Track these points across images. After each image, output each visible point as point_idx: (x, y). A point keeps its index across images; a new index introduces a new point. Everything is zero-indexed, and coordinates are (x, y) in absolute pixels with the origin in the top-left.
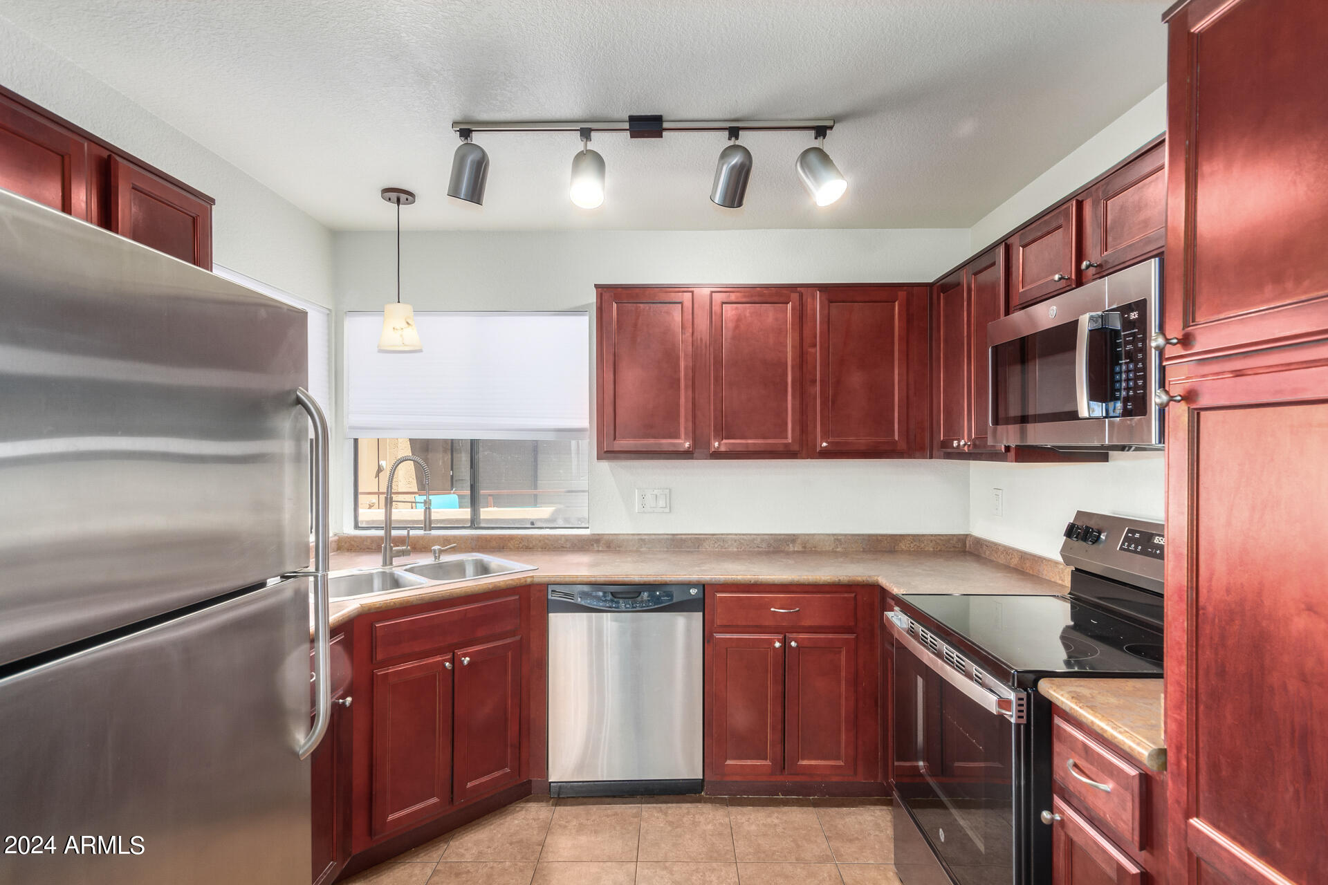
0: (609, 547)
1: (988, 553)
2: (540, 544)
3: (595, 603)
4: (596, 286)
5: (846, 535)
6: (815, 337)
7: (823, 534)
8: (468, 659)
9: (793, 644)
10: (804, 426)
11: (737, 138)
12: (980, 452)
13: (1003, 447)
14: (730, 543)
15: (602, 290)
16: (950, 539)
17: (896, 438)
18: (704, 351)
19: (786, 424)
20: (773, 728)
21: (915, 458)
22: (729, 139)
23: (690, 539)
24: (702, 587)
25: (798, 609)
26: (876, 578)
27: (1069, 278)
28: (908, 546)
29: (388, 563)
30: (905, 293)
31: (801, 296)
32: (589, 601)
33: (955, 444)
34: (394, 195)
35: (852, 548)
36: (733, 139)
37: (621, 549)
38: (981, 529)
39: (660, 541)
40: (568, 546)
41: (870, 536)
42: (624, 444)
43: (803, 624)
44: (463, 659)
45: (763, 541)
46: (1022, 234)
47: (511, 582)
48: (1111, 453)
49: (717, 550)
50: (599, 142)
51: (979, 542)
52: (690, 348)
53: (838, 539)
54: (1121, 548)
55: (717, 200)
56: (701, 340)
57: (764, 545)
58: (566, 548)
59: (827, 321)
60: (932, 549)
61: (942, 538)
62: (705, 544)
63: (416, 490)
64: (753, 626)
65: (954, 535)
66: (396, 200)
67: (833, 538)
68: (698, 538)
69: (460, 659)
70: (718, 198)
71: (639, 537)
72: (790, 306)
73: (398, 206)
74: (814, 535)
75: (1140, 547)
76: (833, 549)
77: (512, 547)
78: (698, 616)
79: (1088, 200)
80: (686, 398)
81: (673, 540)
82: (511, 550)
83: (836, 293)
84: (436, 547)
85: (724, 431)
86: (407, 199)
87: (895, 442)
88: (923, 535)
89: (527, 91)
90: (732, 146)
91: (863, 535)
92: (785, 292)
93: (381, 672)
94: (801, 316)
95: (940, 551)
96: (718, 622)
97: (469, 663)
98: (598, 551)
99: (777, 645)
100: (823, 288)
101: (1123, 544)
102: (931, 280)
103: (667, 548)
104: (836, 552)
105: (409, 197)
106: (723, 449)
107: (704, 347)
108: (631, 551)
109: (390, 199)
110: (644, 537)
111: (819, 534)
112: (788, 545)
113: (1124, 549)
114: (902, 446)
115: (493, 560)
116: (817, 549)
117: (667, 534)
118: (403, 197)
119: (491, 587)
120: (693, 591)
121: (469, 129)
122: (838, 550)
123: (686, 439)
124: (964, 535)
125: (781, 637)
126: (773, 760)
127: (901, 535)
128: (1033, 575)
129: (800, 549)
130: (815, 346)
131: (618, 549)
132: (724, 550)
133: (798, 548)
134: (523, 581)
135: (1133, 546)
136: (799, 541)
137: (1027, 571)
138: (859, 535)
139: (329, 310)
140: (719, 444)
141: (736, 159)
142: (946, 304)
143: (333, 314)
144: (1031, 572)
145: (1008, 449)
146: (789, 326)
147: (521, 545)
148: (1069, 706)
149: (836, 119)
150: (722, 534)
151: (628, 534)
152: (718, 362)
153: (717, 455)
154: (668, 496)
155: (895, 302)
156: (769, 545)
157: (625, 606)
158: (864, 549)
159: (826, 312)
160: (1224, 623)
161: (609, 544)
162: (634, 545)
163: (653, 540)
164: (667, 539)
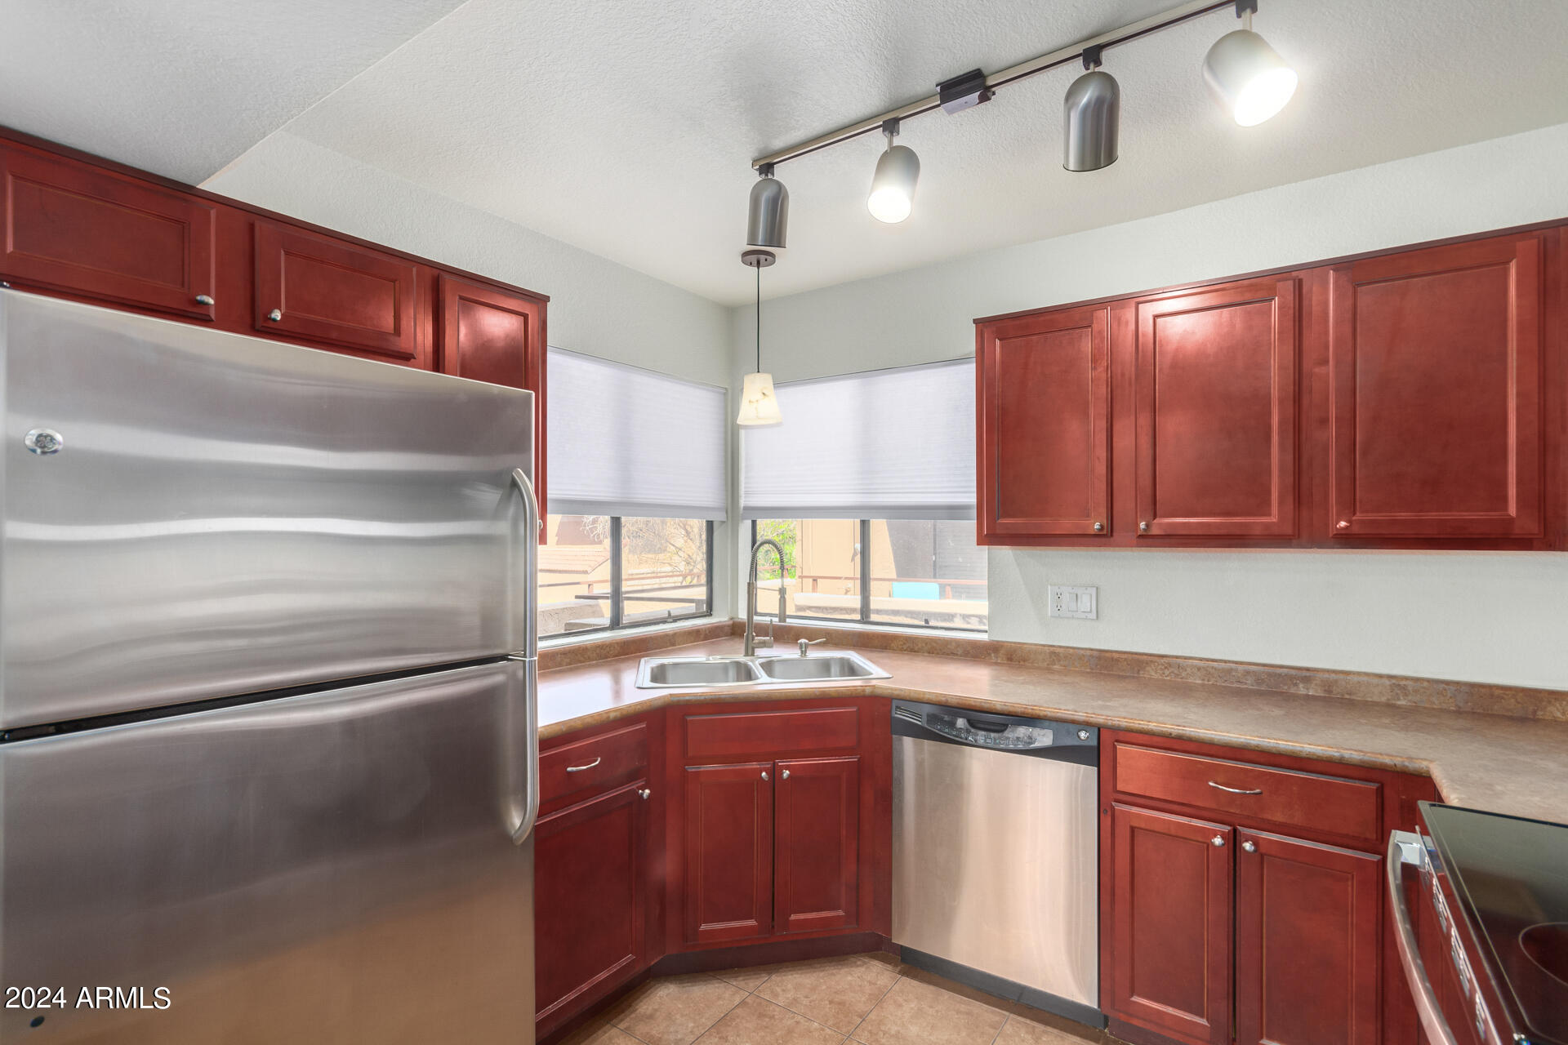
0: (1010, 659)
2: (926, 647)
3: (947, 730)
4: (976, 321)
5: (1417, 680)
6: (1327, 347)
7: (1371, 674)
8: (788, 772)
9: (1248, 846)
10: (1300, 493)
11: (1097, 62)
15: (982, 324)
17: (1512, 512)
18: (1127, 391)
19: (1269, 492)
20: (1213, 971)
22: (1084, 68)
23: (1126, 659)
24: (1096, 730)
25: (1258, 791)
26: (1430, 764)
29: (750, 653)
31: (1299, 284)
32: (939, 727)
34: (753, 258)
35: (1427, 703)
36: (1090, 66)
37: (1027, 663)
39: (1081, 657)
40: (959, 653)
41: (1473, 685)
42: (1010, 523)
43: (1274, 816)
44: (784, 771)
45: (1251, 673)
49: (1168, 678)
50: (909, 134)
53: (1401, 685)
55: (1072, 167)
56: (1123, 375)
57: (1249, 683)
58: (957, 655)
59: (1351, 317)
62: (1149, 669)
63: (895, 576)
64: (1177, 803)
66: (756, 262)
68: (1139, 659)
69: (781, 771)
70: (1073, 160)
71: (1052, 649)
72: (1275, 303)
73: (758, 268)
76: (1388, 700)
77: (895, 648)
78: (1091, 771)
81: (1099, 658)
82: (893, 651)
83: (1368, 270)
84: (803, 641)
85: (1158, 505)
86: (766, 260)
87: (1511, 521)
89: (799, 97)
90: (1087, 76)
91: (1458, 683)
92: (1267, 282)
93: (691, 769)
94: (1299, 318)
97: (790, 776)
98: (996, 664)
99: (1218, 841)
100: (1344, 263)
103: (1092, 669)
104: (1392, 706)
105: (769, 258)
106: (1156, 532)
108: (1039, 668)
109: (751, 264)
110: (1058, 650)
112: (1297, 685)
114: (1526, 528)
116: (1353, 697)
117: (1092, 650)
118: (762, 257)
119: (817, 692)
120: (1084, 734)
121: (768, 164)
122: (1398, 703)
123: (1097, 517)
125: (1226, 829)
126: (1215, 1020)
127: (1553, 692)
129: (1320, 693)
130: (1326, 362)
131: (1022, 663)
132: (1171, 680)
133: (1315, 691)
138: (1450, 682)
139: (726, 389)
140: (1147, 525)
143: (730, 391)
146: (1274, 335)
150: (1177, 657)
151: (1036, 644)
153: (1147, 540)
154: (1095, 596)
155: (1509, 262)
156: (1258, 684)
157: (985, 740)
159: (1349, 303)
161: (1011, 655)
162: (1044, 659)
163: (1070, 654)
164: (1091, 656)
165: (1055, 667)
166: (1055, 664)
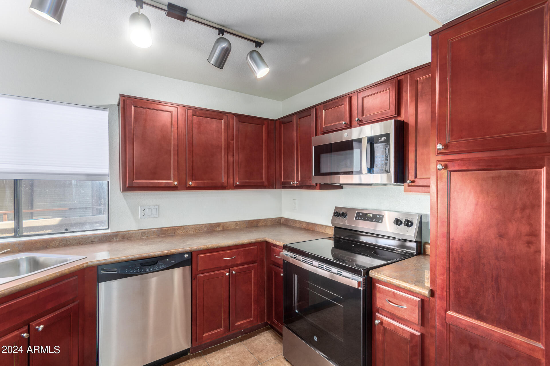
0: (123, 238)
1: (291, 224)
2: (76, 242)
3: (131, 271)
4: (120, 95)
6: (233, 136)
7: (231, 222)
8: (42, 326)
9: (234, 272)
10: (229, 175)
11: (223, 34)
12: (303, 186)
13: (315, 184)
14: (190, 229)
15: (122, 97)
16: (276, 220)
17: (264, 180)
18: (183, 138)
19: (221, 174)
20: (225, 312)
21: (270, 189)
22: (219, 34)
23: (170, 229)
24: (190, 254)
25: (235, 256)
26: (265, 239)
27: (347, 124)
28: (262, 223)
30: (267, 122)
31: (228, 117)
32: (127, 271)
33: (292, 183)
35: (242, 226)
36: (221, 35)
37: (131, 238)
38: (286, 215)
39: (154, 232)
40: (96, 241)
42: (138, 182)
43: (237, 263)
44: (37, 327)
45: (205, 227)
46: (325, 105)
47: (73, 269)
48: (343, 186)
49: (184, 233)
50: (147, 10)
51: (287, 220)
52: (176, 135)
53: (237, 223)
54: (356, 219)
57: (206, 229)
59: (238, 130)
60: (270, 224)
61: (273, 219)
62: (178, 231)
64: (216, 268)
65: (277, 218)
67: (235, 223)
68: (174, 229)
69: (35, 328)
70: (213, 61)
71: (141, 231)
72: (223, 120)
74: (227, 222)
75: (363, 218)
76: (235, 227)
78: (188, 268)
79: (354, 97)
80: (174, 159)
81: (161, 231)
82: (53, 247)
83: (242, 118)
85: (193, 177)
87: (263, 182)
88: (267, 219)
90: (220, 38)
92: (221, 114)
94: (228, 126)
95: (273, 224)
96: (199, 269)
97: (43, 329)
99: (227, 274)
100: (238, 116)
101: (356, 217)
102: (275, 119)
103: (158, 235)
104: (236, 229)
106: (193, 185)
107: (183, 135)
108: (137, 239)
110: (144, 231)
111: (229, 222)
112: (216, 228)
113: (357, 219)
114: (266, 183)
115: (42, 256)
116: (228, 228)
117: (158, 228)
119: (58, 274)
120: (186, 256)
122: (237, 228)
123: (175, 180)
124: (280, 217)
125: (228, 270)
126: (225, 328)
127: (260, 220)
128: (312, 231)
129: (222, 229)
130: (233, 140)
131: (129, 239)
132: (187, 233)
133: (220, 229)
134: (81, 266)
135: (360, 218)
136: (221, 226)
137: (310, 229)
138: (245, 221)
140: (191, 183)
141: (224, 45)
142: (284, 129)
144: (311, 229)
145: (316, 184)
146: (223, 130)
147: (61, 244)
148: (386, 280)
149: (266, 41)
151: (135, 230)
152: (191, 143)
153: (190, 188)
154: (158, 209)
155: (263, 125)
156: (208, 229)
157: (149, 270)
158: (246, 226)
159: (238, 126)
160: (462, 244)
161: (124, 236)
162: (138, 236)
163: (150, 232)
164: (158, 230)
165: (144, 237)
166: (144, 236)
